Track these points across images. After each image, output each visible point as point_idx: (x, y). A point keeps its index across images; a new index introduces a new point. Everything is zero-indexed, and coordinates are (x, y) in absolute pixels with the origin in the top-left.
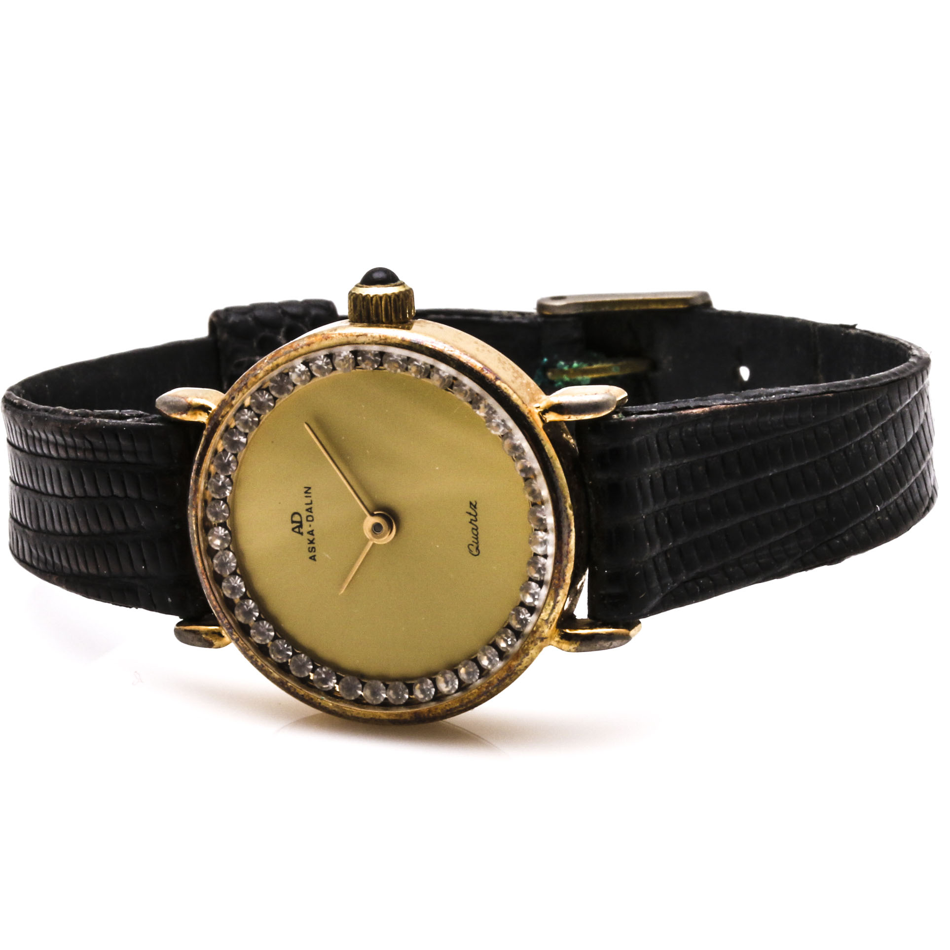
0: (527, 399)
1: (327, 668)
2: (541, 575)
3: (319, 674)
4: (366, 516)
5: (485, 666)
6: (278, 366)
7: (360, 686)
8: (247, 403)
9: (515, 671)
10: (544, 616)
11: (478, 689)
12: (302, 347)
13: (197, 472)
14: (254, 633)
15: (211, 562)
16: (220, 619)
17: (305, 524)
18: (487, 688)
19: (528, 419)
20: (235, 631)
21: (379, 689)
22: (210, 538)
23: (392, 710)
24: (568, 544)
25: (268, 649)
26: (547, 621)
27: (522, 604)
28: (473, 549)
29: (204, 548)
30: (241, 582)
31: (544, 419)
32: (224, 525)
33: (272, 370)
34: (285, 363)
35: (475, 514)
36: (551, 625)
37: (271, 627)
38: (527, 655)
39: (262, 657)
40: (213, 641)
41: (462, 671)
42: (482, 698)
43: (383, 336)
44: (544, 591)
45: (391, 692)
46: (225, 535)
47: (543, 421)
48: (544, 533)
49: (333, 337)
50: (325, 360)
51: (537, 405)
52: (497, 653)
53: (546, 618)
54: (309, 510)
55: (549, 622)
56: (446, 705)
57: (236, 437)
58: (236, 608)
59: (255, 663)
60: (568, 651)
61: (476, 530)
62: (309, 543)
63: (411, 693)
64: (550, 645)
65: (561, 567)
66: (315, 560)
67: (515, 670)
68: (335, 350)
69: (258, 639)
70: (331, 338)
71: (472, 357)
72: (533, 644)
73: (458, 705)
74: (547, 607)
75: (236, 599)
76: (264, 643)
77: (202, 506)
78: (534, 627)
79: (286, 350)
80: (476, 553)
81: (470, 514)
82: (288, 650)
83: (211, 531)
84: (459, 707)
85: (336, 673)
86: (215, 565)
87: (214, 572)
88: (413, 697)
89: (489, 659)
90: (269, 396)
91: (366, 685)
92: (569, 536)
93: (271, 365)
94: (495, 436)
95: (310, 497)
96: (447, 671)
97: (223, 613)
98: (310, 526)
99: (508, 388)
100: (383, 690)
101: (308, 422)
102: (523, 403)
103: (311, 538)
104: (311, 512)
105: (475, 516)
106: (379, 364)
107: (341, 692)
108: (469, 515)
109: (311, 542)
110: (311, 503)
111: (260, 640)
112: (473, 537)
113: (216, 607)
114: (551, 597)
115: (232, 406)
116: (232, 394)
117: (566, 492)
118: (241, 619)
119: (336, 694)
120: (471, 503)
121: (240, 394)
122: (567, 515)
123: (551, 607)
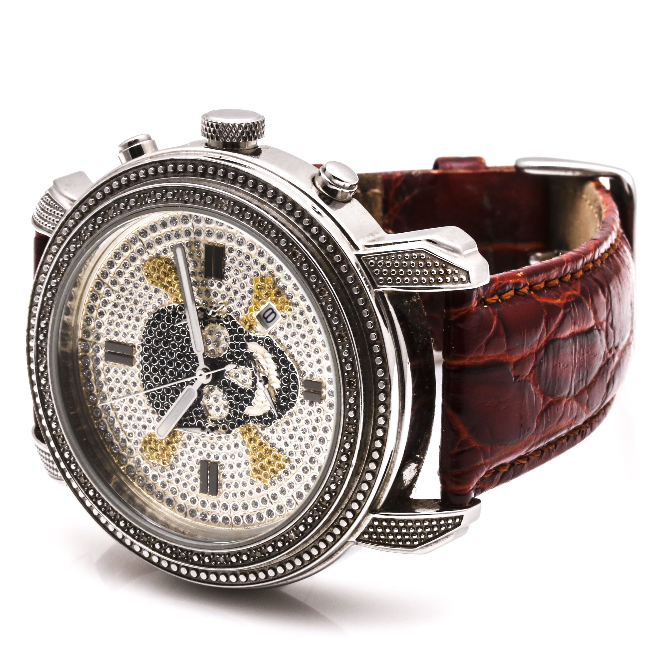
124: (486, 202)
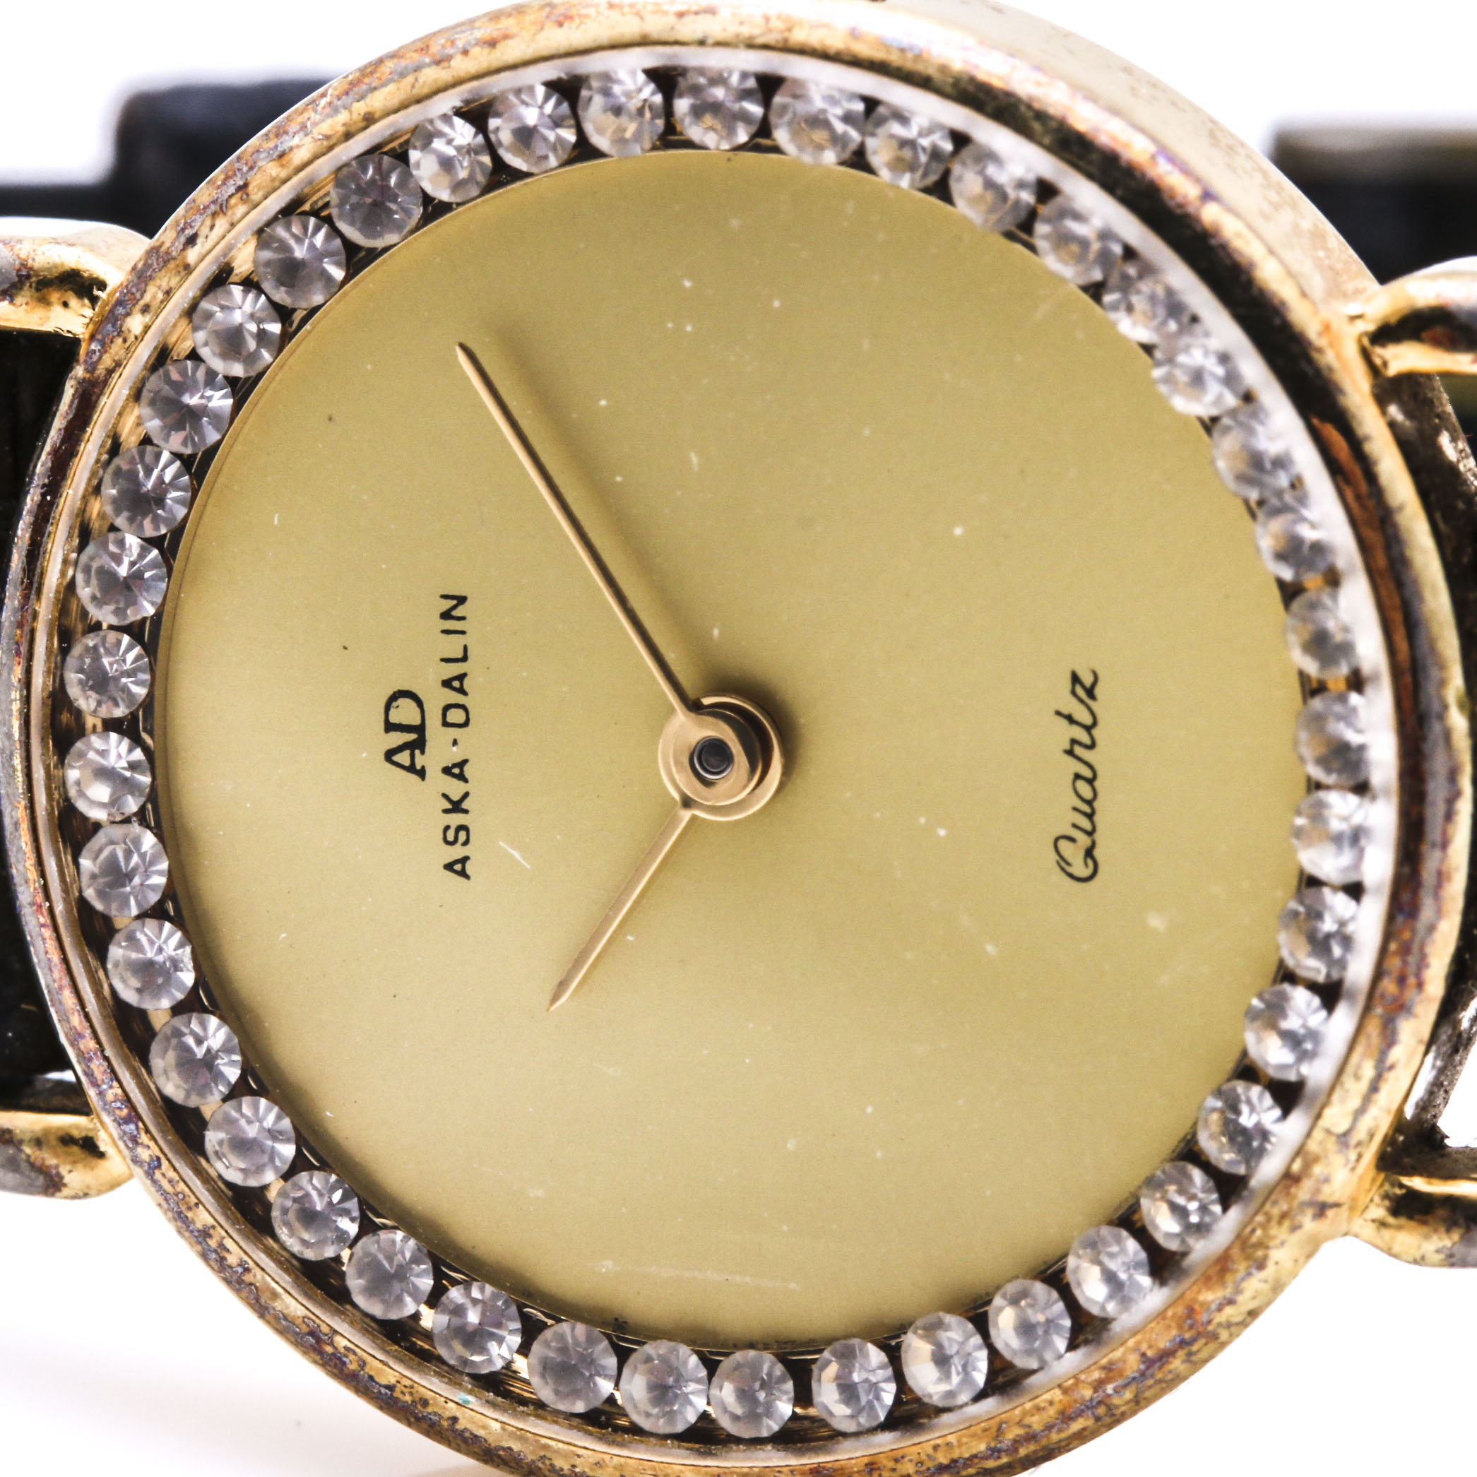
0: (1317, 284)
1: (489, 1289)
2: (1331, 962)
3: (459, 1311)
4: (672, 711)
5: (1095, 1302)
6: (369, 120)
7: (611, 1362)
8: (243, 262)
9: (1210, 1328)
10: (1337, 1116)
11: (1066, 1391)
12: (465, 52)
13: (36, 517)
14: (221, 1143)
15: (71, 868)
16: (95, 1084)
17: (436, 734)
18: (1099, 1385)
19: (1315, 355)
20: (147, 1131)
21: (680, 1378)
22: (73, 774)
23: (726, 1459)
24: (1445, 844)
25: (268, 1206)
26: (1343, 1139)
27: (1248, 1071)
28: (1074, 853)
29: (50, 814)
30: (180, 945)
31: (1378, 361)
32: (126, 728)
33: (348, 136)
34: (396, 111)
35: (1088, 720)
36: (1360, 1156)
37: (286, 1123)
38: (1261, 1266)
39: (246, 1236)
40: (64, 1170)
41: (1004, 1322)
42: (1076, 1426)
43: (779, 17)
44: (1343, 1021)
45: (727, 1392)
46: (133, 766)
47: (1375, 371)
48: (1353, 799)
49: (586, 16)
50: (549, 107)
51: (1354, 309)
52: (1143, 1255)
53: (1341, 1127)
54: (455, 684)
55: (1353, 1142)
56: (936, 1448)
57: (192, 396)
58: (155, 1048)
59: (217, 1260)
60: (1415, 1262)
61: (1091, 782)
62: (446, 811)
63: (803, 1396)
64: (1346, 1234)
65: (1413, 931)
66: (463, 874)
67: (1209, 1322)
68: (590, 65)
69: (231, 1170)
70: (577, 21)
71: (1115, 111)
72: (1286, 1224)
73: (982, 1447)
74: (1348, 1080)
75: (159, 1008)
76: (253, 1183)
77: (49, 650)
78: (1293, 1160)
79: (403, 63)
80: (1083, 872)
81: (1070, 719)
82: (346, 1212)
83: (79, 745)
84: (986, 1458)
85: (520, 1307)
86: (85, 879)
87: (83, 905)
88: (812, 1411)
89: (1110, 1278)
90: (328, 238)
91: (633, 1358)
92: (1449, 816)
93: (343, 117)
94: (1182, 418)
95: (463, 633)
96: (950, 1319)
97: (106, 1059)
98: (455, 743)
99: (1249, 235)
100: (698, 1381)
101: (470, 345)
102: (1304, 294)
103: (455, 789)
104: (462, 691)
105: (1088, 729)
106: (754, 128)
107: (536, 1381)
108: (1065, 722)
109: (457, 807)
110: (464, 658)
111: (242, 1170)
112: (1075, 809)
113: (81, 1036)
114: (1369, 1046)
115: (188, 269)
116: (188, 225)
117: (1449, 643)
118: (173, 1088)
119: (517, 1388)
120: (1075, 679)
121: (222, 224)
122: (1447, 735)
123: (1364, 1085)
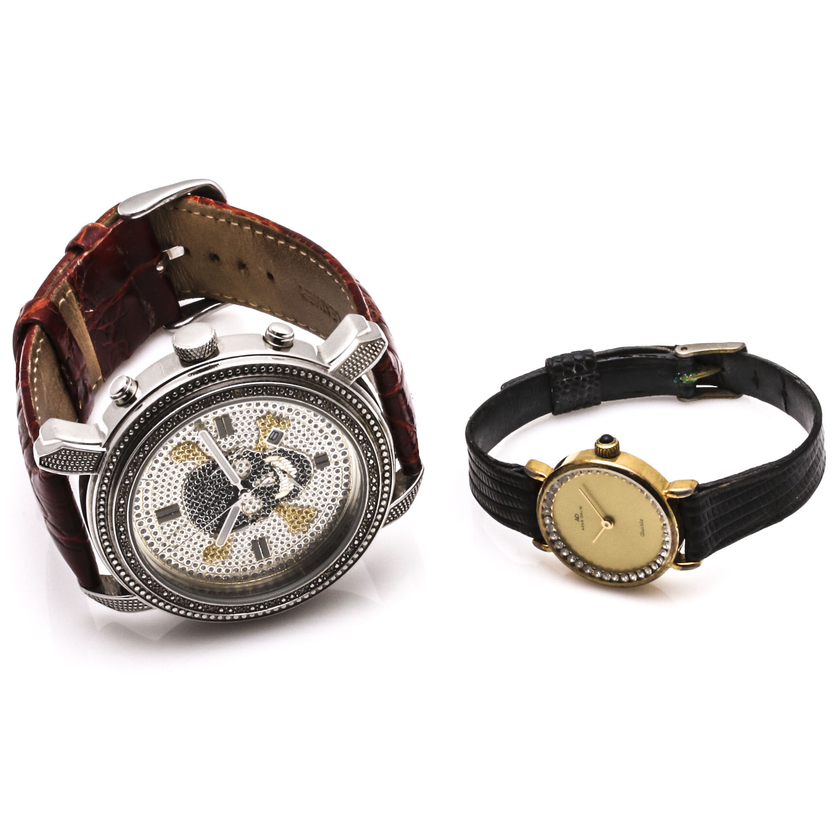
4: (602, 519)
13: (540, 498)
15: (545, 527)
17: (580, 518)
19: (660, 496)
20: (553, 549)
22: (545, 520)
28: (642, 534)
29: (543, 522)
35: (642, 523)
37: (569, 550)
38: (663, 571)
47: (667, 497)
54: (581, 514)
60: (679, 570)
61: (643, 528)
64: (671, 568)
66: (584, 530)
69: (563, 554)
72: (665, 568)
77: (541, 510)
80: (643, 536)
87: (547, 530)
95: (582, 510)
98: (582, 519)
103: (582, 523)
108: (640, 523)
110: (582, 512)
112: (642, 530)
120: (641, 520)
124: (120, 251)
